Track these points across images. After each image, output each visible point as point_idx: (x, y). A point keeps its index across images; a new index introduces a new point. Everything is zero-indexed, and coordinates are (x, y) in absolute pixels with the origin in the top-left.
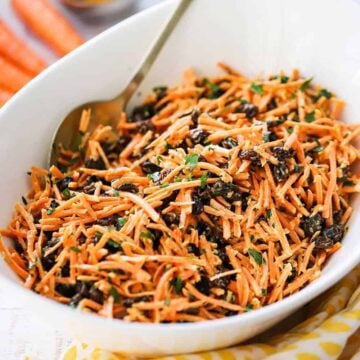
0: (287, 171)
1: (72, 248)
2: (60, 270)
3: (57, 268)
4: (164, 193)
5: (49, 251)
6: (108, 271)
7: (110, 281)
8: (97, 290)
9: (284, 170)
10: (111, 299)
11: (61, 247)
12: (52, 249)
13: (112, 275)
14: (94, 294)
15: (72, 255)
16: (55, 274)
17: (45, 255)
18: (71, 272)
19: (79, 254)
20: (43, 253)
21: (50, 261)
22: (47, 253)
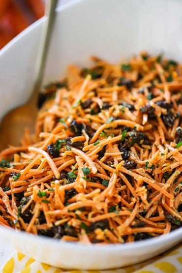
0: (174, 118)
1: (43, 201)
2: (37, 220)
3: (35, 219)
4: (97, 148)
5: (24, 208)
6: (74, 211)
7: (78, 217)
8: (72, 227)
9: (172, 118)
10: (83, 231)
11: (34, 203)
12: (26, 206)
13: (78, 213)
14: (70, 231)
15: (44, 207)
16: (35, 224)
17: (22, 212)
18: (47, 219)
19: (49, 205)
20: (20, 210)
21: (27, 215)
22: (23, 210)
